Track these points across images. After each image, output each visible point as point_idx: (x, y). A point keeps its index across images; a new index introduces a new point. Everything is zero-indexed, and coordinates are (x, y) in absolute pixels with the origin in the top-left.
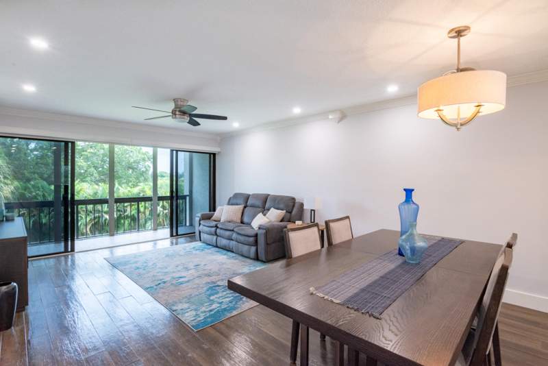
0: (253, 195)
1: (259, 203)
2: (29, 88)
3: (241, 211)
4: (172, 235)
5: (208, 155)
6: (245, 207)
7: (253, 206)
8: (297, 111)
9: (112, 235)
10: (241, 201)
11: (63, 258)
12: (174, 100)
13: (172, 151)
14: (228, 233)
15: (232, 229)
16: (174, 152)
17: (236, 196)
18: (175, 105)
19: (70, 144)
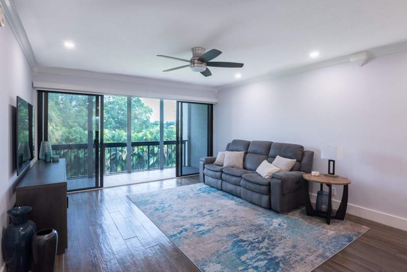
0: (254, 142)
1: (263, 150)
3: (242, 157)
4: (177, 175)
5: (206, 106)
6: (246, 153)
7: (254, 153)
8: (314, 55)
9: (129, 172)
11: (94, 193)
12: (192, 49)
13: (178, 102)
14: (234, 179)
15: (239, 175)
16: (180, 103)
17: (235, 142)
18: (193, 54)
19: (100, 97)
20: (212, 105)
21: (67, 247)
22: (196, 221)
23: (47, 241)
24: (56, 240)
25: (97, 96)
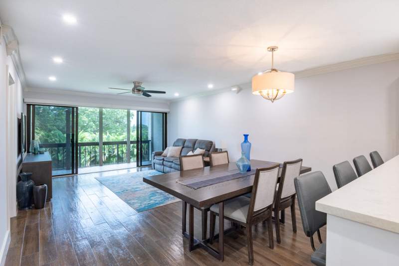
0: (188, 140)
1: (191, 145)
2: (53, 79)
3: (180, 150)
4: (138, 166)
5: (162, 114)
6: (183, 148)
7: (187, 147)
8: (210, 86)
9: (101, 165)
10: (181, 144)
11: (71, 178)
12: (134, 82)
13: (138, 112)
14: (169, 164)
15: (172, 161)
17: (178, 140)
18: (134, 85)
19: (75, 108)
20: (166, 113)
21: (52, 198)
22: (135, 187)
23: (42, 189)
24: (46, 190)
25: (73, 108)
